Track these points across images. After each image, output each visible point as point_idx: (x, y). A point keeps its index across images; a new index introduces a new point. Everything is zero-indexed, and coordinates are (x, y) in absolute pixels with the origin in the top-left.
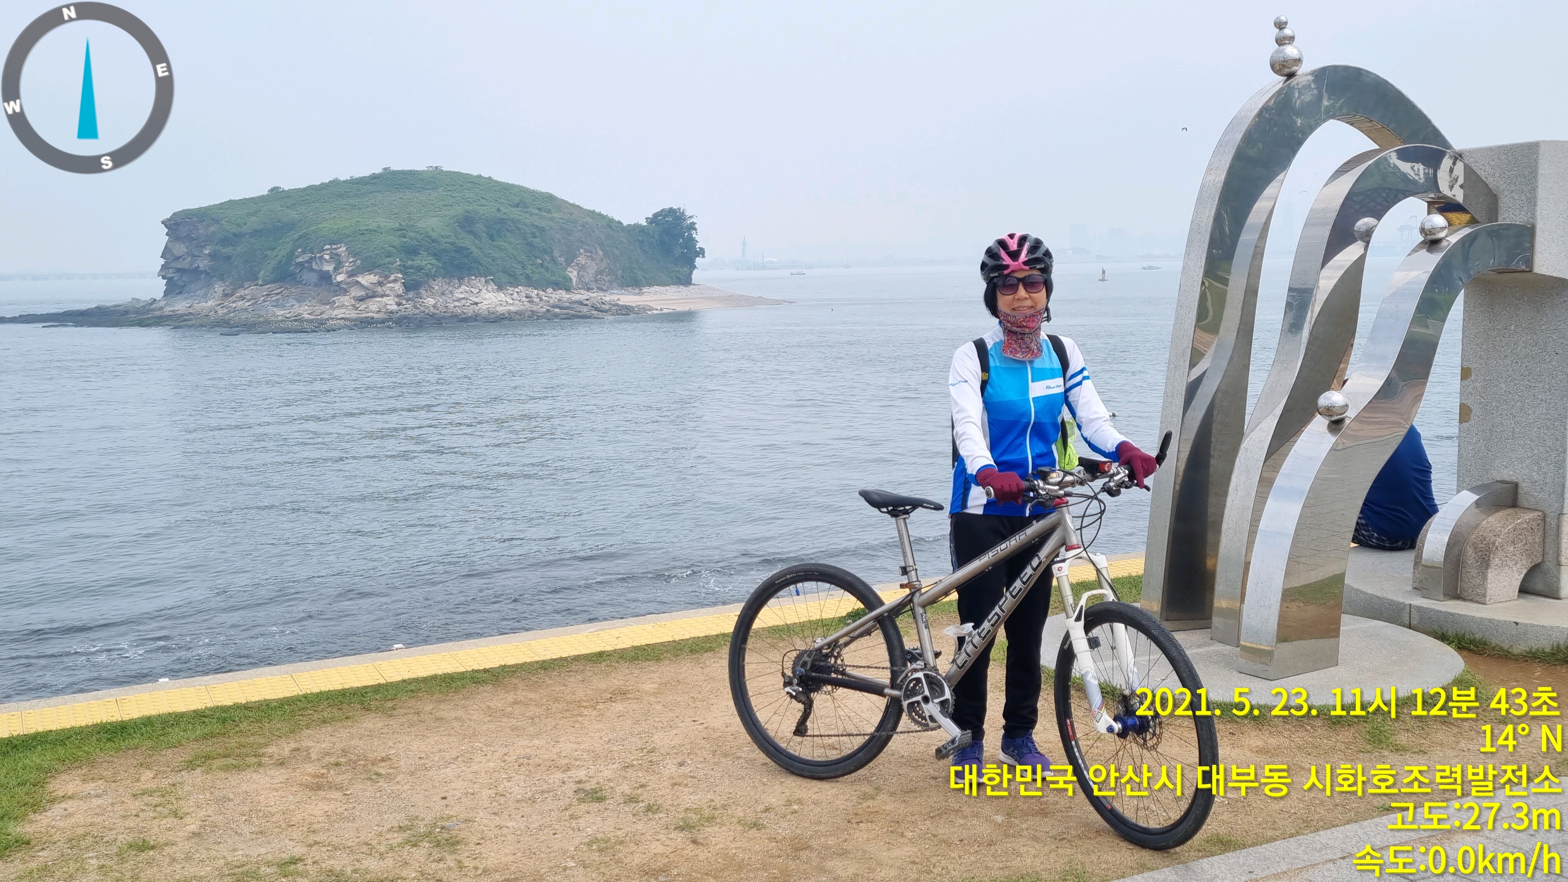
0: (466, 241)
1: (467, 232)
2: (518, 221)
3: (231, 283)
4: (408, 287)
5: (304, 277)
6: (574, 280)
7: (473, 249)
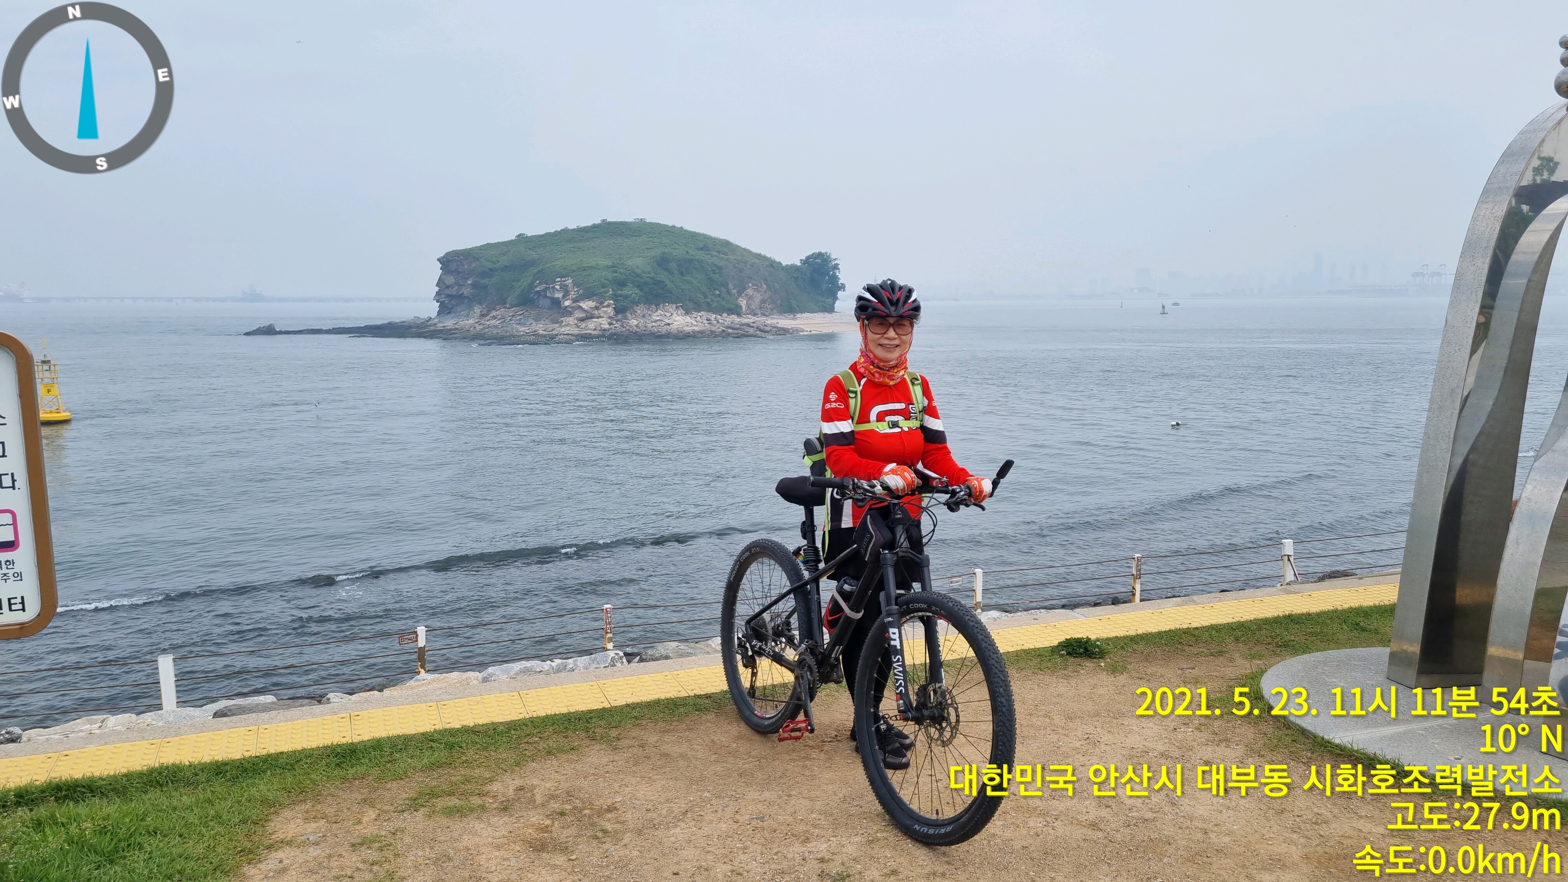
0: (663, 276)
1: (663, 268)
2: (702, 261)
3: (486, 306)
4: (618, 311)
5: (541, 302)
6: (744, 307)
7: (668, 282)
